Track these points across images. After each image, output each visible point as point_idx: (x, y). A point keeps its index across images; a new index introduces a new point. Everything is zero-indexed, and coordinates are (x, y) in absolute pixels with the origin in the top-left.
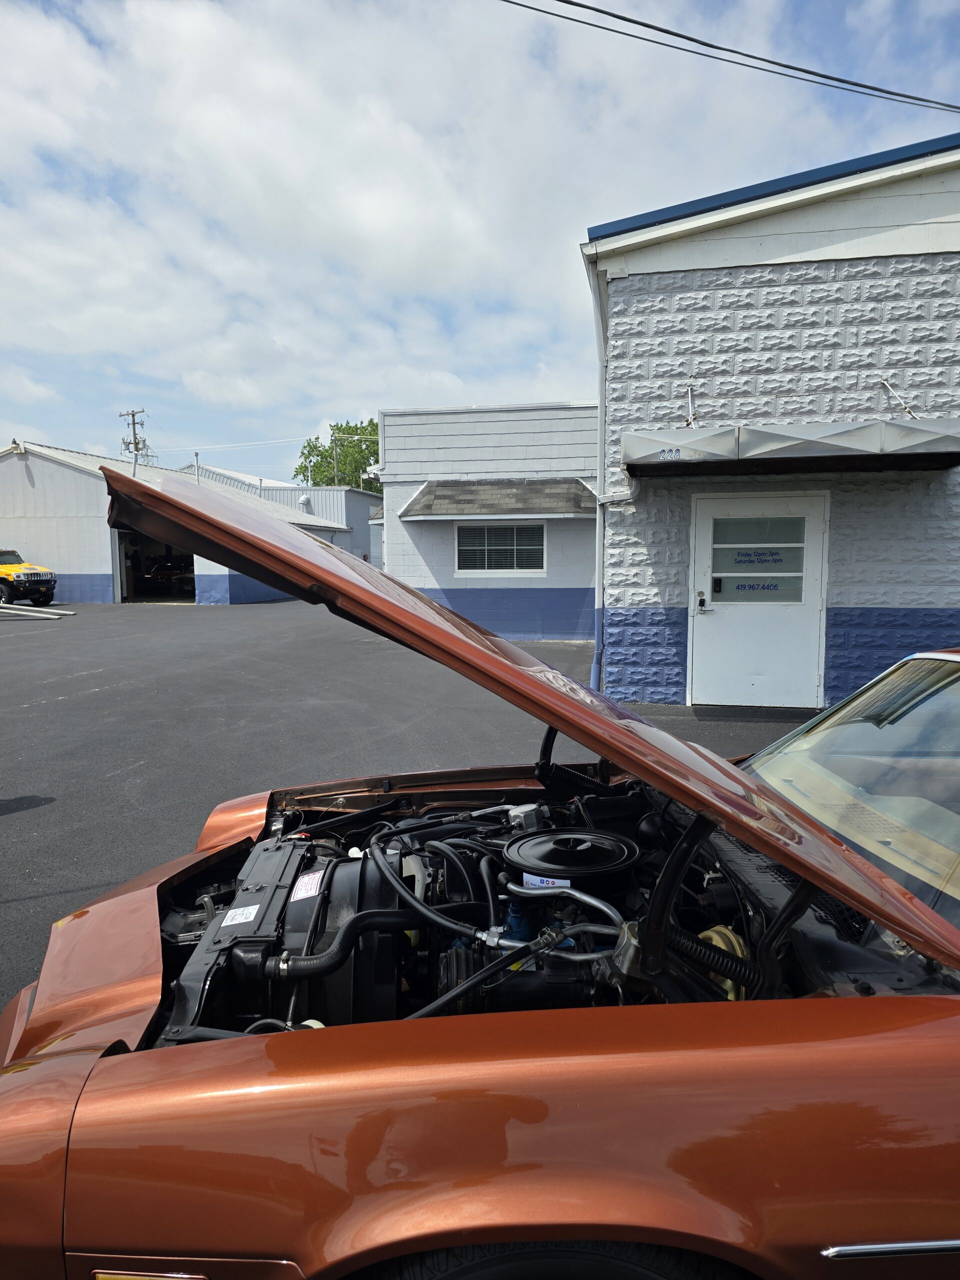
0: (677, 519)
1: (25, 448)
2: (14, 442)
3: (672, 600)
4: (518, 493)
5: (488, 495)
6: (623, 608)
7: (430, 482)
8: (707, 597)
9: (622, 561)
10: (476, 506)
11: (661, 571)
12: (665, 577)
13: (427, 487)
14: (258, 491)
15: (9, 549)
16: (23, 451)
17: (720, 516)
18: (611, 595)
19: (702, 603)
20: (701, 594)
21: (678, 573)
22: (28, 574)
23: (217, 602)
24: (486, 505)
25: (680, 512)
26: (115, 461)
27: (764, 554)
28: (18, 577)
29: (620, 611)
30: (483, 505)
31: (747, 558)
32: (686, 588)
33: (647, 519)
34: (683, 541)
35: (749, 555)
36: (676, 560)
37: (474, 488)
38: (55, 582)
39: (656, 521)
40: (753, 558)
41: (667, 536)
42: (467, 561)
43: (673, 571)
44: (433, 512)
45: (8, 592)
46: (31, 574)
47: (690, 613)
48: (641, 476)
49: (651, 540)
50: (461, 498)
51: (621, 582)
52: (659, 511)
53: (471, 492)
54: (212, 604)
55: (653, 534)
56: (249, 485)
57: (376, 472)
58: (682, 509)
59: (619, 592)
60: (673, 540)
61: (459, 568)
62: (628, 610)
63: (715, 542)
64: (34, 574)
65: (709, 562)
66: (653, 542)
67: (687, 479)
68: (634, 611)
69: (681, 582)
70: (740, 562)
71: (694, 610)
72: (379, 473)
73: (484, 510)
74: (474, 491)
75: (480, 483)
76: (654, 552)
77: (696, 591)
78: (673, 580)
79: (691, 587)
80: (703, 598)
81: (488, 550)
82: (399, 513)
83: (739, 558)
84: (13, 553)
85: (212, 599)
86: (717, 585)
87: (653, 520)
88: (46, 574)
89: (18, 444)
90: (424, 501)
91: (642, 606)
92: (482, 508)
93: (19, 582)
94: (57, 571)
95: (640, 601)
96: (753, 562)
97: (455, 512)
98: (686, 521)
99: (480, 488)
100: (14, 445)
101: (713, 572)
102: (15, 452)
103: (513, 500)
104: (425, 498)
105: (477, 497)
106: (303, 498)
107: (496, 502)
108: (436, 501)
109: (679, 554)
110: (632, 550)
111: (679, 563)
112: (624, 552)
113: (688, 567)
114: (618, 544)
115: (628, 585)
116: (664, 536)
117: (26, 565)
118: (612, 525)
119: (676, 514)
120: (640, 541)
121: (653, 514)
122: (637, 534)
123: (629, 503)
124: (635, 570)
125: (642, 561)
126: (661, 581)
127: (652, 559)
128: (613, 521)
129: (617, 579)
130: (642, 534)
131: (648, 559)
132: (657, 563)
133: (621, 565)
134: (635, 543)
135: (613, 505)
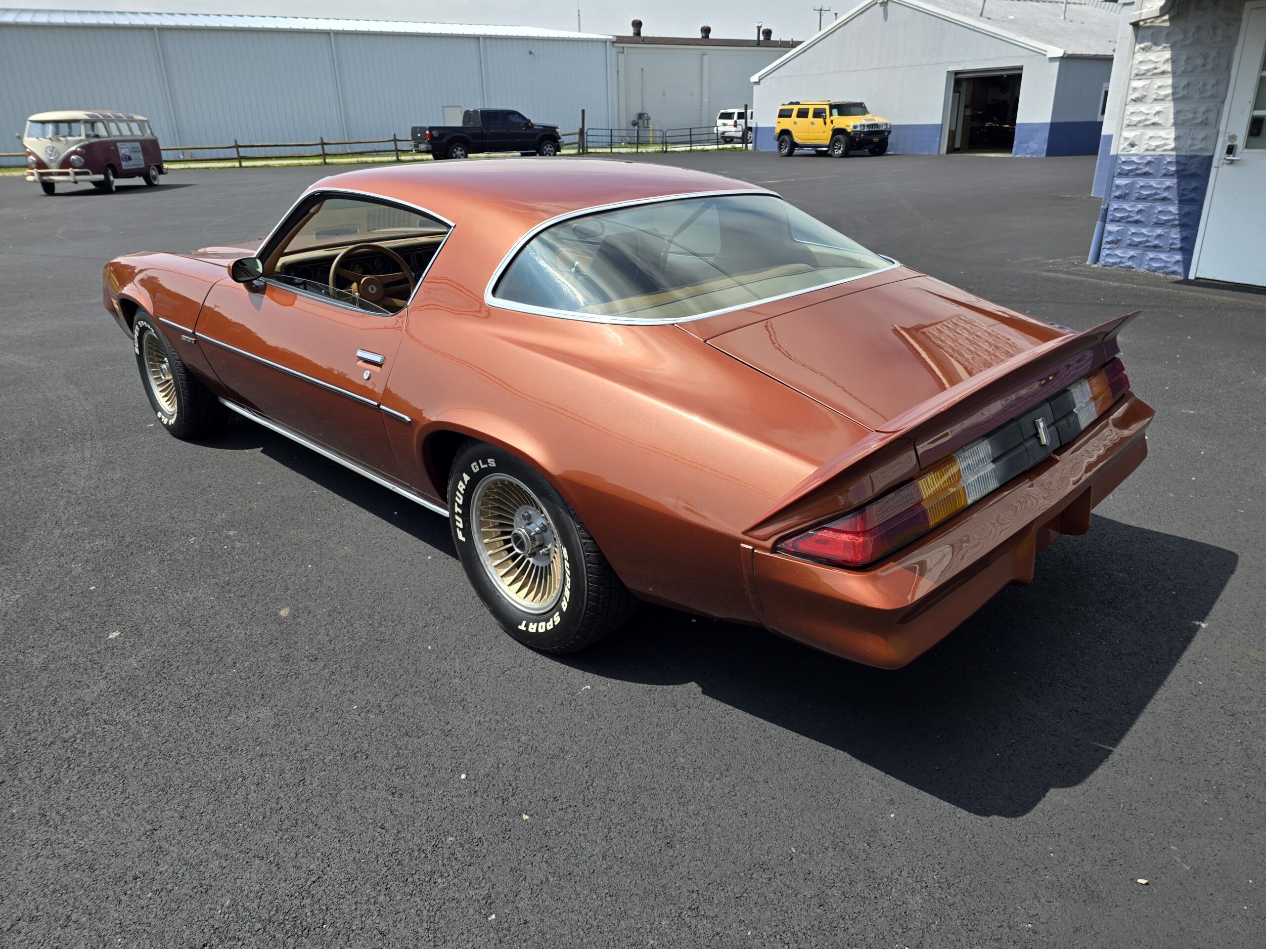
0: (1220, 39)
3: (1195, 145)
6: (1137, 155)
8: (1240, 142)
9: (1145, 96)
11: (1188, 108)
12: (1191, 116)
15: (858, 101)
18: (1126, 139)
19: (1231, 150)
20: (1233, 137)
21: (1208, 111)
22: (864, 125)
23: (1033, 153)
25: (1225, 29)
28: (855, 127)
29: (1134, 159)
32: (1215, 130)
33: (1182, 40)
34: (1224, 68)
36: (1209, 94)
38: (889, 132)
39: (1192, 44)
41: (1203, 61)
43: (1203, 108)
45: (846, 142)
47: (1215, 163)
49: (1182, 69)
51: (1140, 122)
52: (1199, 28)
54: (1028, 156)
55: (1188, 59)
58: (1228, 24)
59: (1135, 137)
60: (1209, 67)
62: (1143, 157)
63: (1264, 67)
64: (872, 125)
65: (1251, 96)
66: (1184, 72)
68: (1149, 158)
69: (1211, 122)
71: (1220, 160)
76: (1184, 82)
77: (1227, 135)
78: (1200, 120)
79: (1222, 129)
80: (1234, 143)
85: (1028, 151)
86: (1256, 127)
87: (1189, 41)
88: (883, 125)
91: (1159, 152)
93: (856, 133)
94: (894, 122)
95: (1158, 147)
98: (1231, 41)
101: (1254, 109)
109: (1213, 86)
110: (1159, 82)
111: (1211, 96)
112: (1150, 84)
113: (1223, 102)
114: (1144, 74)
115: (1146, 126)
116: (1200, 62)
117: (868, 116)
118: (1141, 51)
119: (1220, 32)
120: (1170, 69)
121: (1190, 34)
122: (1167, 61)
123: (1164, 21)
124: (1158, 107)
125: (1167, 96)
126: (1184, 122)
127: (1177, 93)
128: (1142, 45)
129: (1136, 119)
130: (1174, 60)
131: (1173, 94)
132: (1183, 98)
133: (1144, 100)
134: (1163, 73)
135: (1147, 25)
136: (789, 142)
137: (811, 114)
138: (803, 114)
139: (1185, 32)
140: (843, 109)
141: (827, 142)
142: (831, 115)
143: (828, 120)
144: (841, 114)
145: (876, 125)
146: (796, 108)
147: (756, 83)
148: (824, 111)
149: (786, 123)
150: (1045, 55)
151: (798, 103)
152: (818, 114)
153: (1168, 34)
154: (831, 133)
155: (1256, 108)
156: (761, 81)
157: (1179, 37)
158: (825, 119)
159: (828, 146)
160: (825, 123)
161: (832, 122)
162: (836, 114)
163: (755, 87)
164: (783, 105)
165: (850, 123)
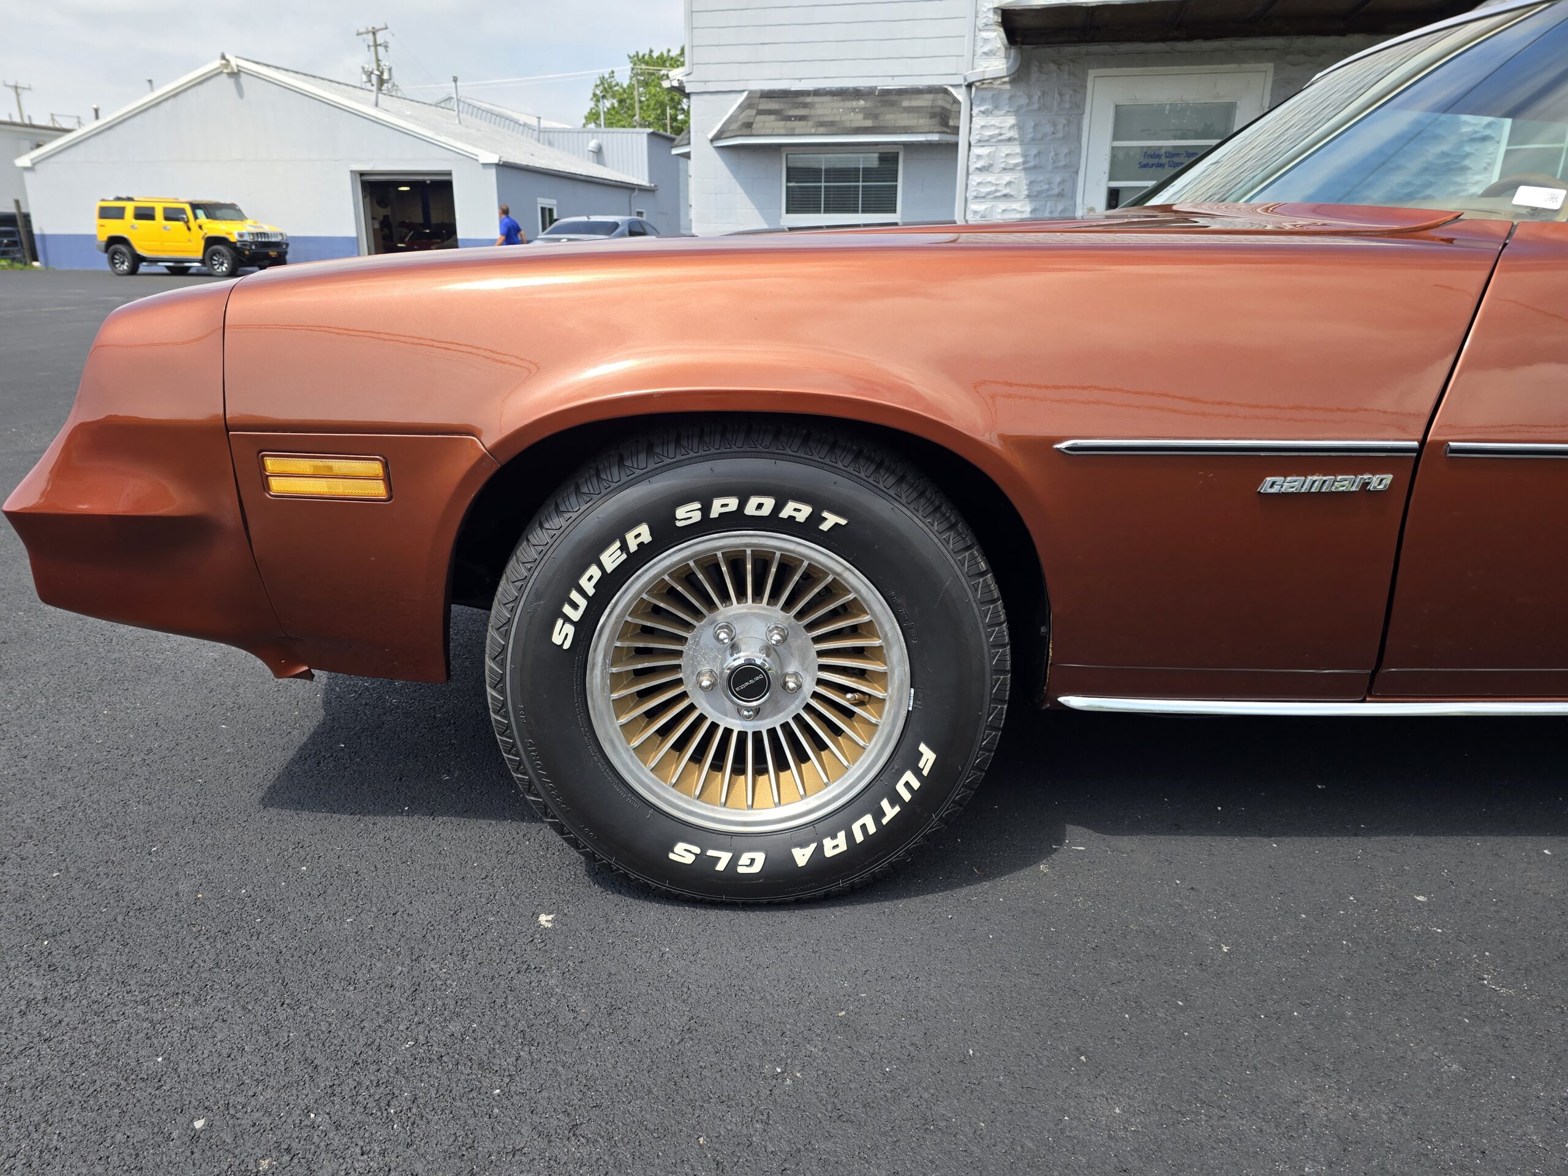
0: (1067, 105)
1: (238, 66)
2: (223, 57)
4: (868, 105)
5: (826, 109)
7: (751, 92)
9: (992, 165)
10: (811, 123)
11: (1041, 179)
12: (1046, 187)
13: (748, 98)
14: (536, 134)
15: (228, 202)
16: (236, 70)
17: (1124, 101)
18: (975, 212)
21: (1063, 182)
22: (253, 234)
24: (824, 122)
25: (1071, 96)
26: (351, 89)
27: (1178, 155)
28: (241, 235)
30: (819, 122)
31: (1156, 161)
32: (1073, 202)
33: (1028, 105)
34: (1073, 137)
35: (1158, 156)
36: (1062, 163)
37: (809, 100)
38: (287, 245)
39: (1039, 109)
40: (1164, 160)
41: (1052, 129)
42: (798, 203)
43: (1058, 179)
44: (754, 132)
45: (231, 256)
46: (257, 234)
48: (1023, 44)
49: (1031, 136)
50: (792, 112)
51: (989, 193)
52: (1044, 93)
53: (805, 105)
55: (1035, 126)
56: (525, 125)
57: (680, 78)
58: (1075, 91)
59: (986, 209)
60: (1060, 135)
61: (788, 211)
63: (1115, 137)
64: (261, 233)
65: (1105, 166)
66: (1033, 139)
67: (1084, 48)
69: (1066, 193)
70: (1145, 166)
72: (684, 79)
73: (821, 130)
74: (808, 103)
75: (817, 93)
76: (1034, 151)
77: (1085, 207)
78: (1056, 191)
79: (1079, 200)
81: (825, 187)
82: (710, 136)
83: (1145, 162)
84: (232, 207)
86: (1114, 198)
87: (1036, 106)
88: (275, 235)
89: (228, 61)
90: (743, 117)
92: (818, 126)
93: (244, 243)
94: (289, 232)
96: (1161, 165)
97: (783, 131)
98: (1078, 108)
99: (817, 99)
100: (224, 62)
101: (1111, 178)
102: (225, 71)
103: (861, 116)
104: (744, 114)
105: (813, 112)
106: (593, 144)
107: (837, 118)
108: (759, 118)
109: (1066, 155)
110: (1005, 150)
111: (1065, 167)
112: (995, 152)
113: (1077, 173)
114: (987, 141)
115: (997, 198)
116: (1048, 129)
117: (249, 222)
118: (981, 114)
119: (1067, 97)
120: (1017, 136)
121: (1035, 99)
122: (1012, 127)
123: (1004, 83)
124: (1007, 177)
125: (1017, 165)
126: (1039, 193)
127: (1028, 162)
128: (982, 108)
129: (984, 190)
130: (1019, 126)
131: (1024, 163)
132: (1035, 167)
133: (990, 170)
134: (1010, 140)
135: (984, 86)
136: (128, 255)
137: (159, 214)
138: (145, 214)
139: (1030, 97)
140: (211, 210)
141: (200, 256)
142: (196, 217)
143: (193, 223)
144: (209, 216)
145: (264, 234)
146: (130, 208)
147: (26, 169)
148: (183, 211)
149: (115, 227)
150: (477, 160)
151: (130, 199)
152: (172, 215)
153: (1011, 97)
154: (202, 243)
155: (1112, 178)
156: (37, 167)
157: (1024, 101)
158: (187, 222)
159: (202, 261)
160: (189, 229)
161: (200, 227)
162: (204, 216)
163: (28, 176)
164: (103, 200)
165: (231, 230)
